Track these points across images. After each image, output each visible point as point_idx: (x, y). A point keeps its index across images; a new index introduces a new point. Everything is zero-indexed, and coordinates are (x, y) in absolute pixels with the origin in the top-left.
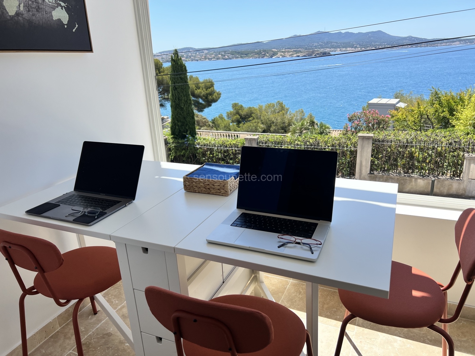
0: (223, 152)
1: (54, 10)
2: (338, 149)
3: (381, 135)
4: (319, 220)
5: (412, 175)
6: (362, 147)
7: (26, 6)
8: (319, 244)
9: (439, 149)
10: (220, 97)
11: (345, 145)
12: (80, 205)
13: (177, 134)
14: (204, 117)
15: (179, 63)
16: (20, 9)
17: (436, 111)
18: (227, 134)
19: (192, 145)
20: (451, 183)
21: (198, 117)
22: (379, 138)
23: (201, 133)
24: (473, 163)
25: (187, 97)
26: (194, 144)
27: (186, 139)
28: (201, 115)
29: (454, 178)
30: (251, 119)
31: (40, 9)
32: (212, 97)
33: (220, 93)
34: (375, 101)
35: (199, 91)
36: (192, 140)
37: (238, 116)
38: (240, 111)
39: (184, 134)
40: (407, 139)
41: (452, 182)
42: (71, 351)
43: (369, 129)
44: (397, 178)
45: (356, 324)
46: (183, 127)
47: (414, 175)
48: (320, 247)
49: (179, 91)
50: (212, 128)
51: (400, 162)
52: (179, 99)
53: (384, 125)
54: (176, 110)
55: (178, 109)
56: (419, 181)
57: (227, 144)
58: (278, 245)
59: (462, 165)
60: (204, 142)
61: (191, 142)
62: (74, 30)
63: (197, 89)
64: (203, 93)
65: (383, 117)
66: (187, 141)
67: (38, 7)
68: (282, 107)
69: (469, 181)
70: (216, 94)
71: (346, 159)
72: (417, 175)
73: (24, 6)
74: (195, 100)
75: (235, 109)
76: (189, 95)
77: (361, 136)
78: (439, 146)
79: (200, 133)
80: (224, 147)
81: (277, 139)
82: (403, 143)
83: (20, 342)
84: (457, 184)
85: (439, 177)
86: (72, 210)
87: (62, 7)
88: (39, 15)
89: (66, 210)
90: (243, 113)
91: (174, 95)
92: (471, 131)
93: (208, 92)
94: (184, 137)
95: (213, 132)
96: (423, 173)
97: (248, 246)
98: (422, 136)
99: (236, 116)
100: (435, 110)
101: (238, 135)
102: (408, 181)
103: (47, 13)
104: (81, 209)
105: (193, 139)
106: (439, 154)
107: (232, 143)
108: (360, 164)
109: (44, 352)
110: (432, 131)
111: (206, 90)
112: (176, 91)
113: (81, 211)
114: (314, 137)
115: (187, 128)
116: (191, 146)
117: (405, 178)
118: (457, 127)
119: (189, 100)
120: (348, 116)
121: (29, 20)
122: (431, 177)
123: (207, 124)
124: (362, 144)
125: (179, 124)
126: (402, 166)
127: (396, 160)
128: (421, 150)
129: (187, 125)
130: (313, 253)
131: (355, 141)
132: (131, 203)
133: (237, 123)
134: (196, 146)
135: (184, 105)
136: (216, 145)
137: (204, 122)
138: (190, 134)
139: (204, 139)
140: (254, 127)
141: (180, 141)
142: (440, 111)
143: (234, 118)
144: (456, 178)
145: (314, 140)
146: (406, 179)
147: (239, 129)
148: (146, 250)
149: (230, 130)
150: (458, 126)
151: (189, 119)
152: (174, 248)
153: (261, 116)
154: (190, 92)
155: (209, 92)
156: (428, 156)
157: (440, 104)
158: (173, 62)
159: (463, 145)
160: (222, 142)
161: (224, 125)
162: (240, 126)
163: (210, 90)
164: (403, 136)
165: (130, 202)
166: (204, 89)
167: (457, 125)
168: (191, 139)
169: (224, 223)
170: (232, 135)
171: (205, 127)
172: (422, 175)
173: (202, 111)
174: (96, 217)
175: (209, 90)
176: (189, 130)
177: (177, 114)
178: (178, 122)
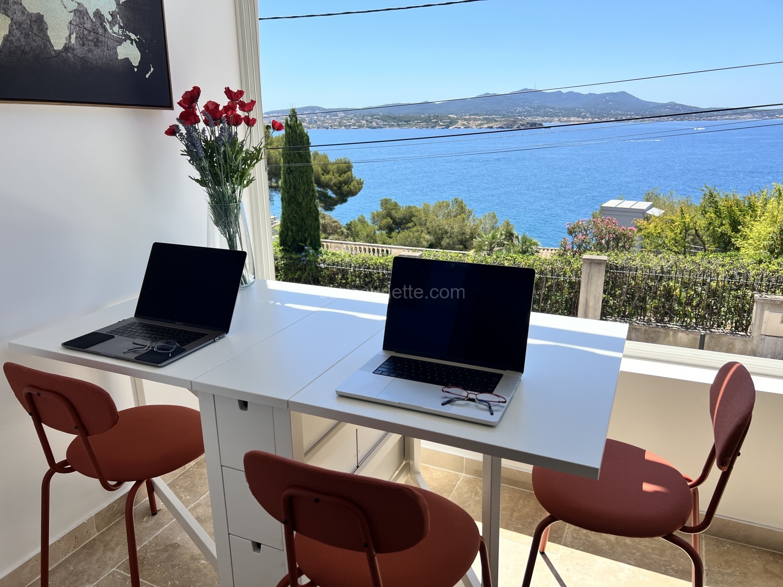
0: (362, 276)
1: (120, 45)
2: (549, 278)
3: (620, 259)
4: (505, 370)
5: (669, 325)
6: (589, 277)
7: (80, 37)
8: (503, 402)
9: (714, 284)
10: (362, 187)
11: (562, 273)
12: (145, 338)
13: (289, 244)
14: (335, 219)
15: (298, 131)
16: (70, 42)
17: (710, 224)
18: (371, 248)
19: (314, 264)
20: (731, 341)
21: (325, 219)
22: (617, 264)
23: (329, 244)
24: (768, 310)
25: (307, 185)
26: (316, 261)
27: (304, 254)
28: (330, 216)
29: (737, 332)
30: (410, 225)
31: (99, 43)
32: (348, 187)
33: (362, 181)
34: (612, 203)
35: (328, 177)
36: (313, 255)
37: (389, 220)
38: (393, 212)
39: (300, 245)
40: (662, 266)
41: (733, 339)
42: (114, 569)
43: (601, 248)
44: (645, 330)
45: (562, 543)
46: (300, 233)
47: (672, 326)
48: (503, 407)
49: (296, 176)
50: (347, 237)
51: (650, 304)
52: (295, 188)
53: (625, 243)
54: (289, 205)
55: (293, 204)
56: (680, 334)
57: (370, 263)
58: (442, 402)
59: (750, 311)
60: (333, 259)
61: (312, 259)
62: (147, 76)
63: (325, 174)
64: (334, 180)
65: (623, 229)
66: (306, 256)
67: (98, 39)
68: (462, 208)
69: (760, 338)
70: (354, 183)
71: (562, 294)
72: (677, 325)
73: (76, 37)
74: (320, 191)
75: (386, 209)
76: (312, 182)
77: (587, 259)
78: (713, 280)
79: (327, 245)
80: (364, 268)
81: (451, 258)
82: (656, 273)
83: (38, 550)
84: (742, 343)
85: (713, 330)
86: (134, 343)
87: (132, 40)
88: (97, 52)
89: (124, 343)
90: (398, 215)
91: (288, 182)
92: (765, 258)
93: (341, 179)
94: (301, 250)
95: (348, 244)
96: (686, 323)
97: (398, 402)
98: (686, 262)
99: (385, 220)
100: (709, 222)
101: (389, 250)
102: (663, 335)
103: (109, 49)
104: (148, 343)
105: (316, 254)
106: (713, 293)
107: (378, 262)
108: (585, 304)
109: (72, 568)
110: (703, 255)
111: (340, 176)
112: (291, 176)
113: (147, 346)
114: (511, 257)
115: (306, 235)
116: (312, 265)
117: (658, 329)
118: (743, 251)
119: (311, 190)
120: (568, 226)
121: (83, 58)
122: (699, 330)
123: (339, 230)
124: (589, 272)
125: (293, 228)
126: (653, 311)
127: (643, 300)
128: (685, 285)
129: (306, 230)
130: (492, 414)
131: (578, 267)
132: (223, 337)
133: (387, 231)
134: (319, 264)
135: (304, 198)
136: (353, 265)
137: (334, 227)
138: (310, 246)
139: (333, 254)
140: (414, 239)
141: (294, 256)
142: (717, 223)
143: (383, 223)
144: (740, 333)
145: (512, 262)
146: (659, 332)
147: (390, 240)
148: (244, 405)
149: (375, 242)
150: (744, 249)
151: (310, 222)
152: (288, 402)
153: (426, 220)
154: (313, 178)
155: (343, 179)
156: (696, 296)
157: (718, 212)
158: (288, 130)
159: (752, 279)
160: (363, 261)
161: (366, 234)
162: (393, 237)
163: (345, 176)
164: (655, 262)
165: (221, 336)
166: (337, 175)
167: (743, 247)
168: (311, 254)
169: (363, 368)
170: (378, 250)
171: (336, 236)
172: (686, 326)
173: (331, 210)
174: (170, 355)
175: (343, 177)
176: (309, 239)
177: (292, 212)
178: (292, 225)
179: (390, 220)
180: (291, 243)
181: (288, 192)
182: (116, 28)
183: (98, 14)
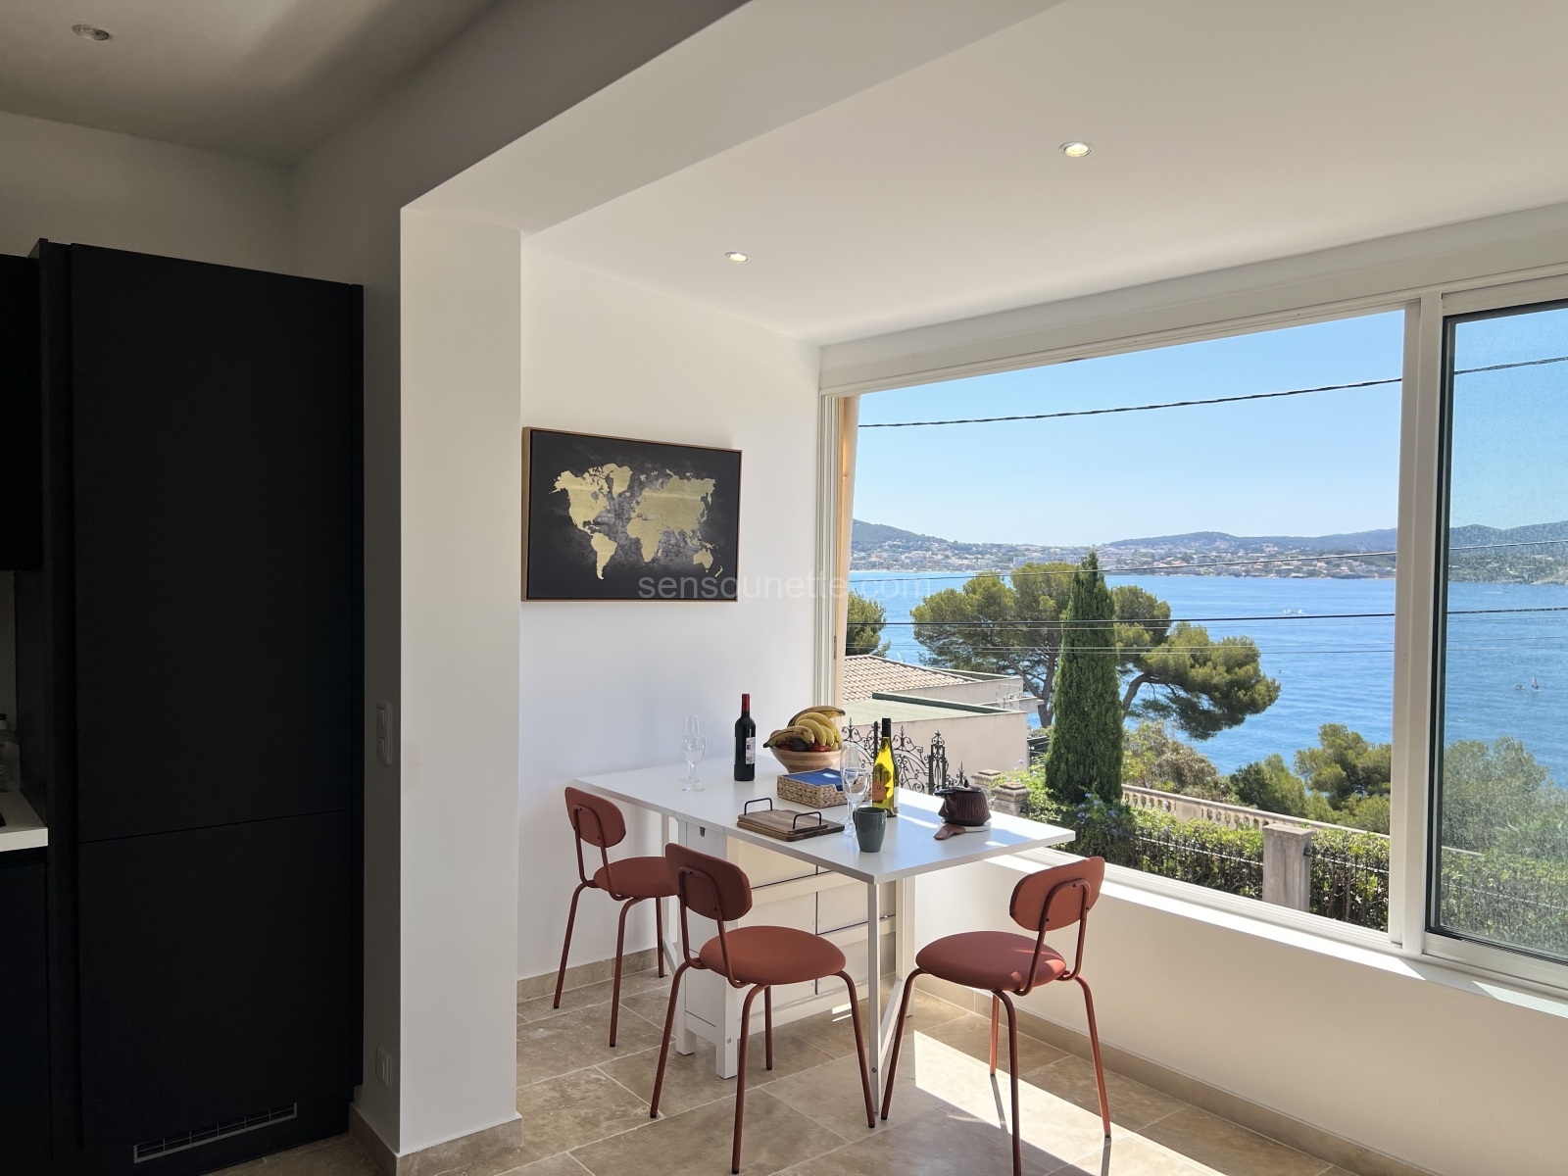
1: (697, 554)
7: (665, 551)
10: (1276, 698)
13: (1060, 785)
14: (1200, 755)
15: (1097, 591)
16: (657, 555)
21: (1178, 753)
23: (1172, 802)
27: (1083, 805)
28: (1191, 749)
31: (680, 554)
32: (1246, 694)
33: (1277, 683)
35: (1203, 671)
36: (1099, 810)
37: (1338, 769)
38: (1350, 754)
39: (1079, 790)
46: (1081, 767)
49: (1084, 667)
50: (1224, 794)
52: (1079, 687)
54: (1067, 716)
57: (1208, 839)
61: (1096, 816)
62: (717, 574)
63: (1197, 665)
64: (1216, 679)
66: (1086, 811)
67: (679, 551)
70: (1260, 688)
73: (662, 552)
75: (1331, 746)
87: (707, 549)
90: (1361, 762)
91: (1068, 675)
93: (1232, 677)
94: (1079, 797)
95: (1210, 805)
99: (1329, 770)
103: (688, 557)
105: (1105, 809)
107: (1225, 838)
111: (1229, 671)
112: (1074, 665)
115: (1094, 772)
121: (665, 565)
123: (1209, 779)
125: (1070, 756)
129: (1093, 764)
133: (1332, 794)
134: (1110, 829)
135: (1094, 705)
136: (1174, 838)
137: (1199, 770)
138: (1098, 793)
141: (1064, 808)
143: (1323, 776)
147: (1336, 814)
148: (703, 830)
151: (1103, 749)
155: (1236, 677)
160: (1193, 832)
162: (1345, 807)
163: (1241, 672)
166: (1222, 669)
168: (1096, 807)
171: (1197, 789)
175: (1237, 673)
176: (1098, 780)
177: (1070, 728)
178: (1069, 752)
179: (1340, 770)
180: (1064, 784)
181: (1067, 693)
182: (695, 541)
183: (683, 534)
